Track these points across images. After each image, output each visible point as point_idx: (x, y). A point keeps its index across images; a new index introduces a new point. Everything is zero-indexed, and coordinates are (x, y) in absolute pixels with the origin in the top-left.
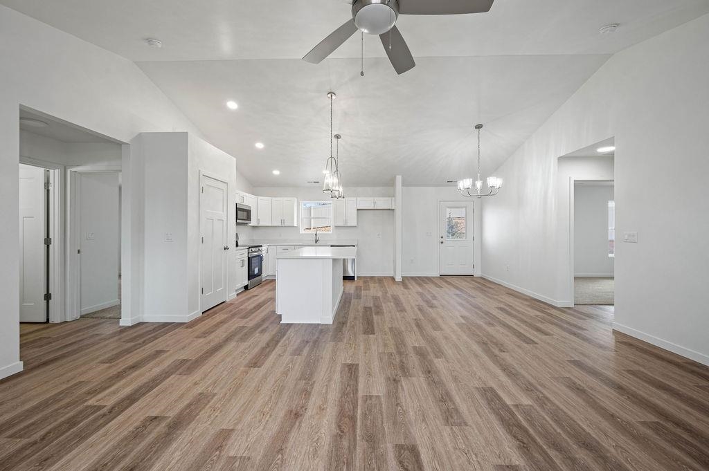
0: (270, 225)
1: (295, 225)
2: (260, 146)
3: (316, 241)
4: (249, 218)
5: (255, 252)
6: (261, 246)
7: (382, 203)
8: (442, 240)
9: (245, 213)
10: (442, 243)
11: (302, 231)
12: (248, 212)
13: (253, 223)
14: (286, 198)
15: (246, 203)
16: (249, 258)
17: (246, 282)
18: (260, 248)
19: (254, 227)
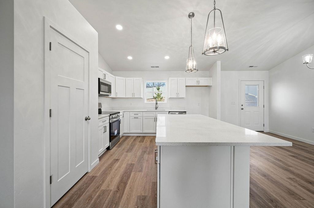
0: (125, 97)
1: (142, 97)
2: (119, 27)
3: (156, 108)
4: (110, 91)
5: (115, 118)
6: (119, 113)
7: (203, 82)
8: (242, 107)
9: (107, 87)
10: (242, 109)
11: (146, 101)
12: (109, 86)
13: (113, 95)
14: (135, 78)
15: (107, 79)
16: (110, 123)
17: (108, 144)
18: (119, 114)
19: (113, 98)
